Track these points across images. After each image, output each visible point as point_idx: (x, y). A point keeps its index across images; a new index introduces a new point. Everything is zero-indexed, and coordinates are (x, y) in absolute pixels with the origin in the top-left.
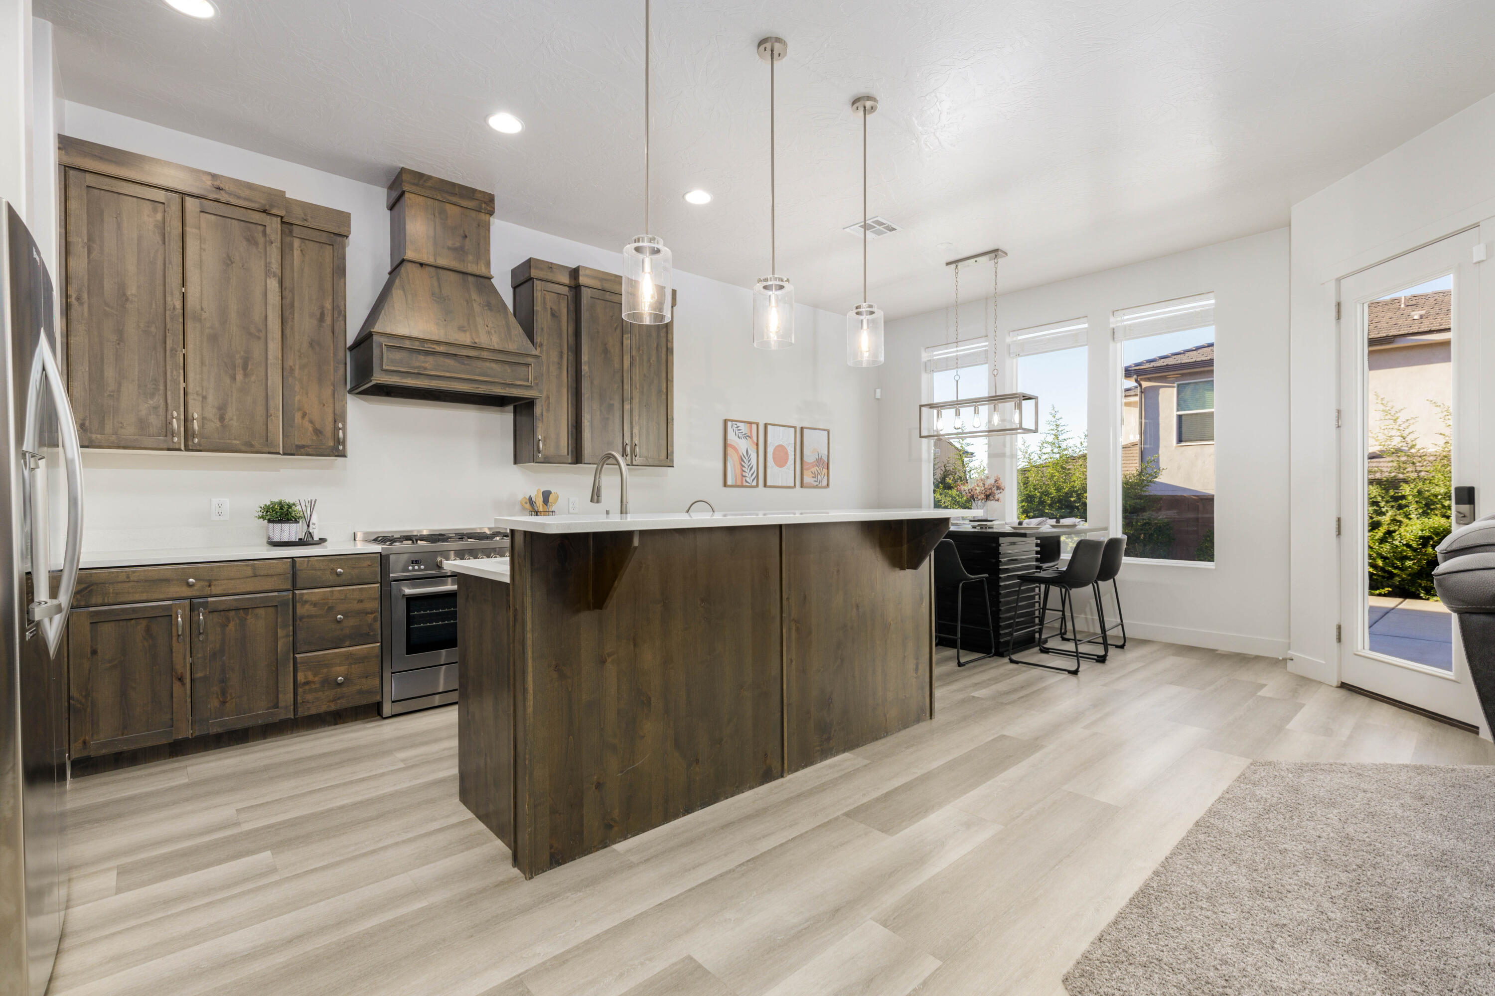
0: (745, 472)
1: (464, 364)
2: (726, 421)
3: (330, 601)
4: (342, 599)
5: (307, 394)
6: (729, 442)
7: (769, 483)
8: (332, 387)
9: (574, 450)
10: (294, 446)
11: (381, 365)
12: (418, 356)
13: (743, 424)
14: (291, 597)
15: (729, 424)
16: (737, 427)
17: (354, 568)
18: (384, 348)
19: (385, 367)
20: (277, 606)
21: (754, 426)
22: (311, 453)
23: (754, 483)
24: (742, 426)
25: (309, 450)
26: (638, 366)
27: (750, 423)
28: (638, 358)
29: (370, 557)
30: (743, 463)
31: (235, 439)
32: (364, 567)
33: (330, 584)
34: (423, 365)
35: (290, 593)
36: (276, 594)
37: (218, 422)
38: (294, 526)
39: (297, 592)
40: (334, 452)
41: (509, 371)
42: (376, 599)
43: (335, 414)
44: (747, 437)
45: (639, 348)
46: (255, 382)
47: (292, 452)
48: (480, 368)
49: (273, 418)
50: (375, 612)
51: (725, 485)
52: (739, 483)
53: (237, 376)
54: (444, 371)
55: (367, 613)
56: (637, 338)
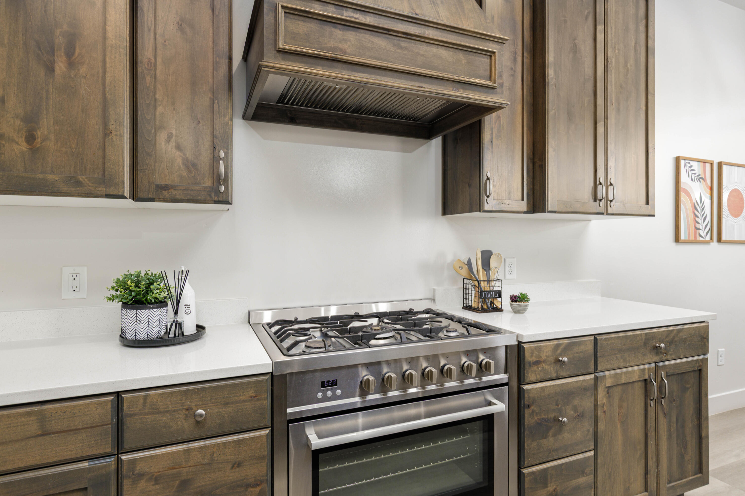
0: (698, 223)
1: (401, 48)
2: (677, 160)
3: (185, 470)
4: (206, 464)
5: (173, 104)
6: (682, 186)
7: (724, 238)
8: (210, 95)
9: (531, 193)
10: (153, 186)
11: (276, 41)
12: (333, 29)
13: (696, 163)
14: (113, 467)
15: (682, 162)
16: (691, 167)
17: (227, 404)
18: (281, 13)
19: (281, 45)
20: (86, 489)
21: (708, 166)
22: (178, 197)
23: (708, 238)
24: (695, 165)
25: (174, 192)
26: (613, 71)
27: (704, 162)
28: (614, 60)
29: (254, 382)
30: (696, 213)
31: (52, 172)
32: (245, 401)
33: (185, 437)
34: (340, 45)
35: (112, 460)
36: (85, 464)
37: (24, 144)
38: (156, 312)
39: (124, 457)
40: (213, 195)
41: (464, 61)
42: (262, 458)
43: (213, 136)
44: (701, 179)
45: (615, 45)
46: (85, 77)
47: (150, 196)
48: (423, 55)
49: (115, 139)
50: (261, 482)
51: (677, 239)
52: (692, 238)
53: (56, 65)
54: (371, 57)
55: (249, 486)
56: (614, 30)
